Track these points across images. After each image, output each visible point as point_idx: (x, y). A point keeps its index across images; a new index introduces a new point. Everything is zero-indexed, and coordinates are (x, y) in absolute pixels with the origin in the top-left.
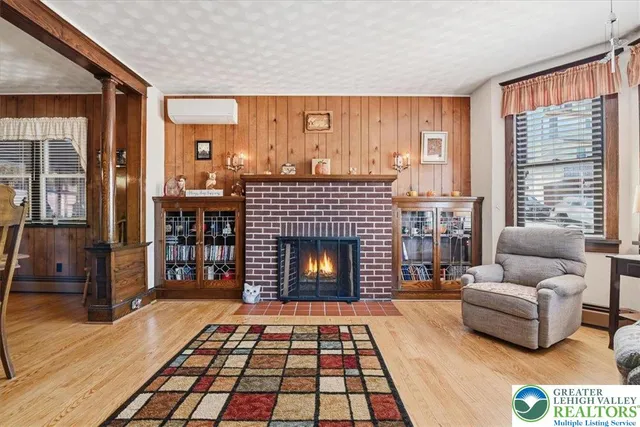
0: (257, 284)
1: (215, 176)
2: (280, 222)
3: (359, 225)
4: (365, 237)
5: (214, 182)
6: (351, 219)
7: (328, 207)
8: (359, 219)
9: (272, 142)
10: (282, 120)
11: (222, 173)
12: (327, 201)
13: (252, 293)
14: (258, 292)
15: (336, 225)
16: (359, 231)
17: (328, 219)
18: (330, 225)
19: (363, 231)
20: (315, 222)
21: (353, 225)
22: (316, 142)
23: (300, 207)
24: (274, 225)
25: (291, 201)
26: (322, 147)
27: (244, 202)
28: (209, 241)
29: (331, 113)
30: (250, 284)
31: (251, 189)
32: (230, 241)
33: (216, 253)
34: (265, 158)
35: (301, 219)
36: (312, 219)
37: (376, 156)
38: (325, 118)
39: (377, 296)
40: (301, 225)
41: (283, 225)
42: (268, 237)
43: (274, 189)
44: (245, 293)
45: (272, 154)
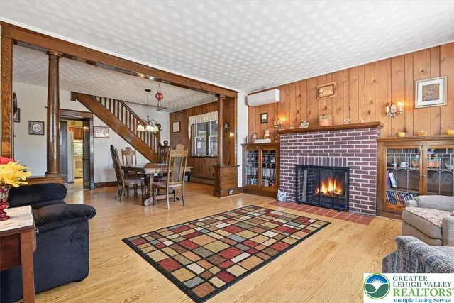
0: (285, 191)
1: (268, 131)
2: (298, 156)
3: (349, 159)
4: (353, 168)
5: (268, 135)
6: (343, 155)
7: (327, 147)
8: (349, 155)
9: (298, 108)
10: (304, 94)
11: (272, 129)
12: (326, 143)
13: (282, 195)
14: (285, 195)
15: (332, 159)
16: (349, 163)
17: (327, 155)
18: (328, 159)
19: (352, 163)
20: (318, 157)
21: (345, 159)
22: (325, 104)
23: (309, 147)
24: (295, 158)
25: (304, 144)
26: (329, 107)
27: (279, 145)
28: (264, 166)
29: (335, 83)
30: (282, 191)
31: (282, 138)
32: (273, 166)
33: (268, 172)
34: (294, 118)
35: (309, 155)
36: (317, 155)
37: (372, 108)
38: (331, 87)
39: (363, 211)
40: (310, 158)
41: (300, 158)
42: (291, 165)
43: (295, 137)
44: (278, 195)
45: (298, 116)
